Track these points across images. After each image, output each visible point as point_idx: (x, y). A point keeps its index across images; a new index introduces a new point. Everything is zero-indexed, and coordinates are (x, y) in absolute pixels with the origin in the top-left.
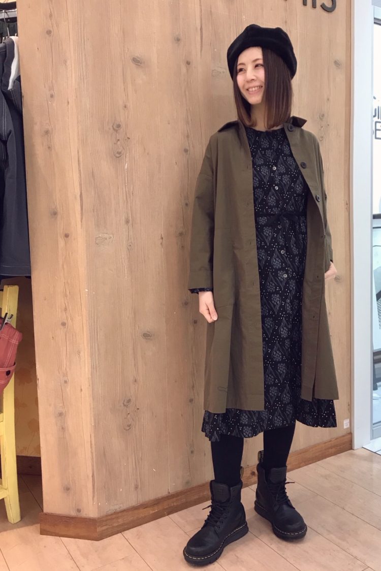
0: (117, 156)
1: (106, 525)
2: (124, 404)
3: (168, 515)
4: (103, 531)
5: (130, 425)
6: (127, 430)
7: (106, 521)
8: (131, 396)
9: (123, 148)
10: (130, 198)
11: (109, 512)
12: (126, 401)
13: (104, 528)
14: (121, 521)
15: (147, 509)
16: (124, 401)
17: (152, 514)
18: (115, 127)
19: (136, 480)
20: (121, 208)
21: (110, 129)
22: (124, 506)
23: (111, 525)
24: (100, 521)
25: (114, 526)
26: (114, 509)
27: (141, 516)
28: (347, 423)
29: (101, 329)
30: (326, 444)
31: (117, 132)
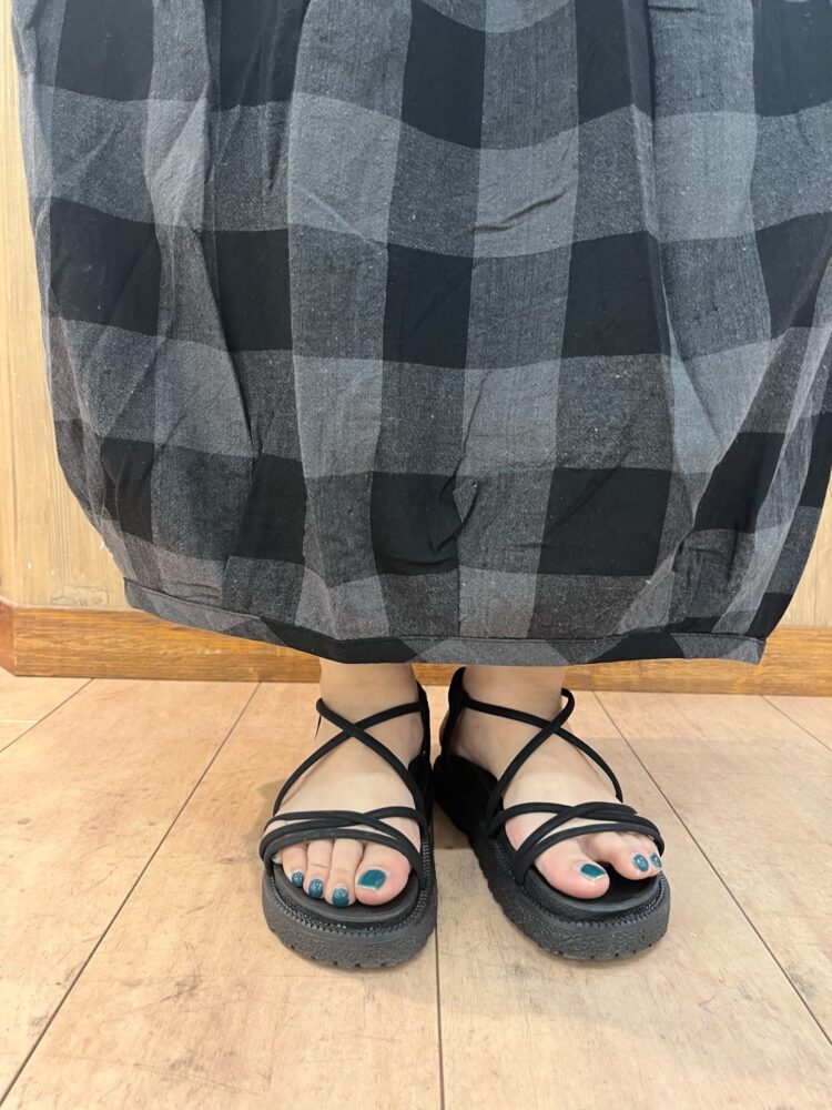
1: (42, 636)
3: (260, 681)
4: (31, 650)
7: (44, 623)
13: (39, 643)
14: (93, 642)
17: (202, 656)
22: (113, 602)
23: (61, 643)
24: (25, 617)
25: (70, 648)
26: (77, 599)
27: (163, 649)
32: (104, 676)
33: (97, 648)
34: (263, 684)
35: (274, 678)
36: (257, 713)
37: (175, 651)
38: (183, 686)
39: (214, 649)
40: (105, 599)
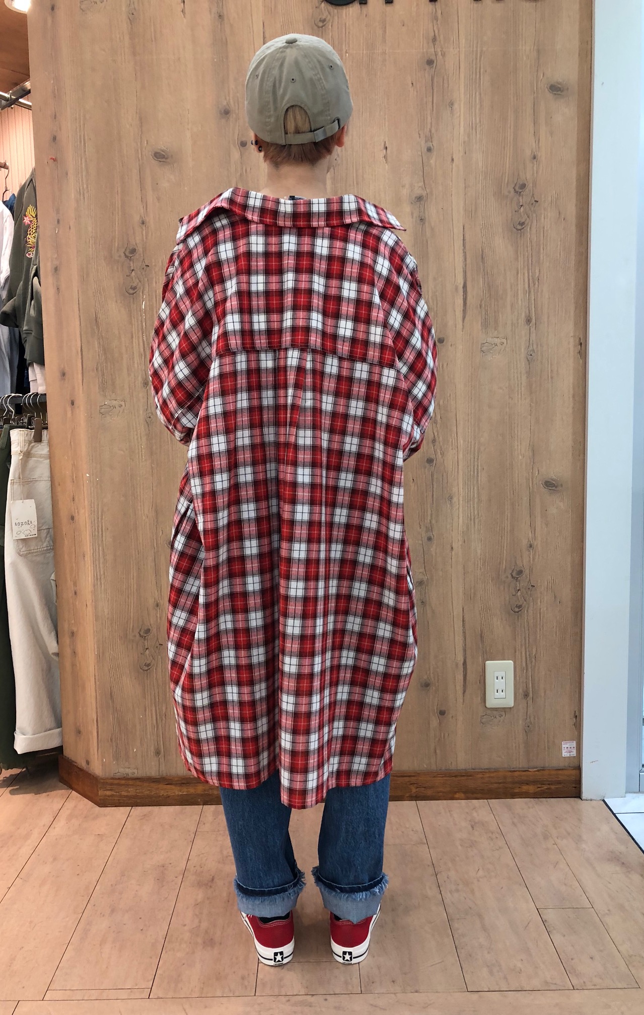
0: (131, 293)
1: (111, 790)
2: (139, 633)
3: (203, 805)
4: (106, 796)
5: (148, 665)
6: (144, 670)
7: (112, 784)
8: (151, 625)
9: (140, 281)
11: (117, 775)
12: (143, 631)
13: (108, 793)
14: (132, 791)
15: (173, 787)
16: (140, 630)
17: (178, 795)
18: (127, 254)
19: (158, 745)
20: (136, 366)
21: (120, 256)
22: (139, 774)
23: (118, 792)
24: (104, 782)
25: (122, 794)
26: (125, 773)
27: (162, 793)
28: (570, 748)
29: (108, 529)
30: (516, 774)
31: (130, 260)
33: (134, 794)
35: (209, 803)
36: (204, 823)
37: (167, 793)
38: (171, 809)
39: (183, 792)
40: (136, 771)
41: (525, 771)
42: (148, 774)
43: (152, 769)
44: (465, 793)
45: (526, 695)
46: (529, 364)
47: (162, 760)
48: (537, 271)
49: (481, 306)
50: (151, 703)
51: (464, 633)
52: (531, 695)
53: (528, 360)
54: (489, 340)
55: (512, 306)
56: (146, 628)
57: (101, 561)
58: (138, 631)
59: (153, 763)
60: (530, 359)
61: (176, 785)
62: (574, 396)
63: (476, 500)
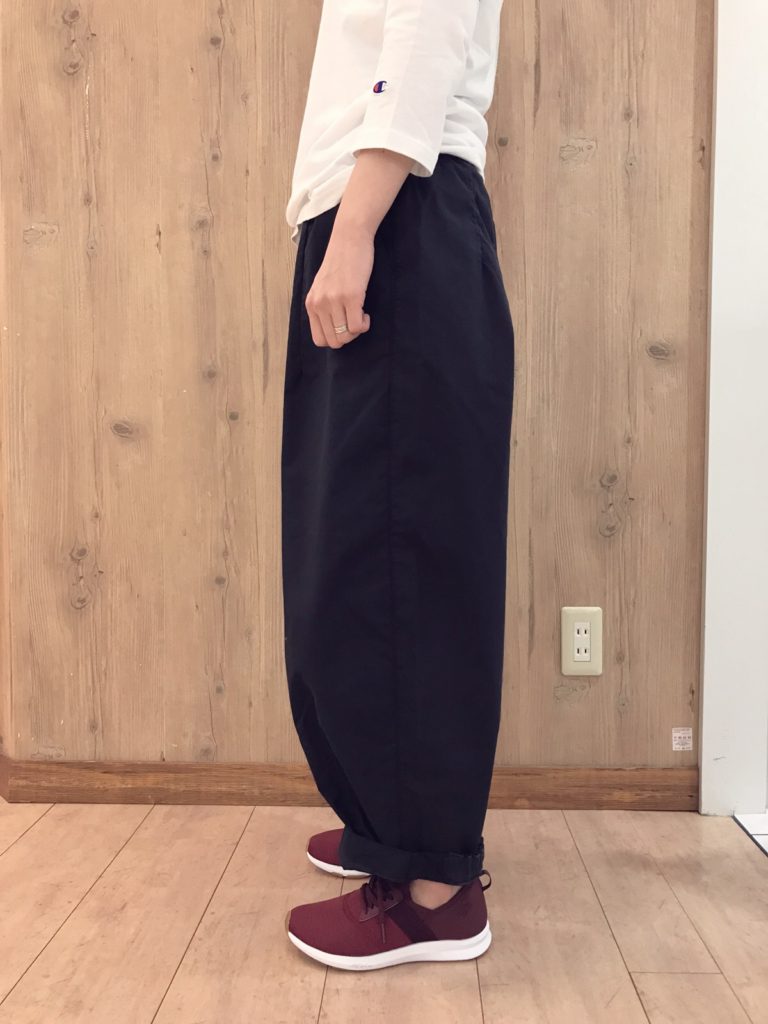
0: (71, 72)
1: (25, 778)
2: (71, 554)
3: (154, 804)
4: (18, 786)
5: (83, 601)
6: (77, 609)
7: (27, 770)
8: (87, 544)
9: (83, 56)
10: (94, 151)
11: (37, 757)
12: (76, 551)
13: (22, 783)
14: (55, 781)
15: (112, 776)
16: (73, 550)
17: (120, 789)
18: (67, 18)
19: (94, 715)
20: (75, 175)
21: (57, 22)
22: (67, 756)
23: (36, 782)
24: (16, 767)
25: (41, 785)
26: (47, 755)
27: (97, 785)
28: (685, 738)
29: (30, 405)
30: (605, 773)
31: (70, 27)
32: (61, 802)
33: (58, 785)
34: (157, 807)
35: (163, 803)
36: (146, 828)
37: (104, 786)
39: (127, 784)
40: (62, 752)
41: (617, 770)
42: (80, 758)
43: (85, 751)
44: (529, 799)
45: (620, 658)
46: (629, 177)
47: (100, 738)
48: (641, 43)
49: (559, 92)
50: (86, 657)
51: (531, 565)
52: (627, 659)
53: (627, 172)
54: (572, 141)
55: (604, 94)
56: (80, 548)
57: (21, 450)
58: (69, 551)
59: (87, 742)
60: (629, 169)
61: (118, 773)
62: (692, 224)
63: (551, 374)
